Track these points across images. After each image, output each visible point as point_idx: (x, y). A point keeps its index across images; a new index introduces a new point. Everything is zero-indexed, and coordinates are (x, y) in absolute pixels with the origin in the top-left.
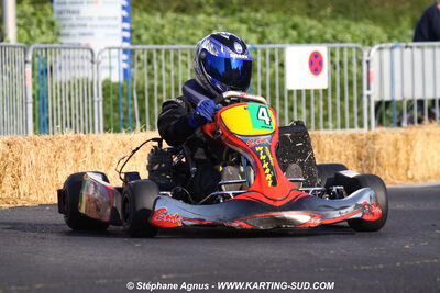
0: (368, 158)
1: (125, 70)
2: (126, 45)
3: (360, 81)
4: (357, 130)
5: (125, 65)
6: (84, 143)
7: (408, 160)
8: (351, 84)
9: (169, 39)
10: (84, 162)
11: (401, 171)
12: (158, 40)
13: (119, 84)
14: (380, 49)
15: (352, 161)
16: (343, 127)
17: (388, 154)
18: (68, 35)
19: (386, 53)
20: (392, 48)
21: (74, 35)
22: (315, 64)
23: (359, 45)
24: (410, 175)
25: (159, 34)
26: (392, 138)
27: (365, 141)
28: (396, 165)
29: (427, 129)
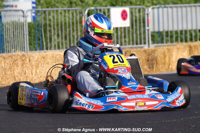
0: (152, 60)
4: (143, 45)
5: (33, 15)
6: (26, 57)
7: (169, 61)
10: (26, 66)
11: (167, 66)
14: (153, 8)
15: (145, 61)
17: (161, 58)
19: (156, 10)
20: (158, 8)
24: (170, 67)
26: (162, 51)
27: (151, 53)
28: (164, 63)
29: (178, 46)
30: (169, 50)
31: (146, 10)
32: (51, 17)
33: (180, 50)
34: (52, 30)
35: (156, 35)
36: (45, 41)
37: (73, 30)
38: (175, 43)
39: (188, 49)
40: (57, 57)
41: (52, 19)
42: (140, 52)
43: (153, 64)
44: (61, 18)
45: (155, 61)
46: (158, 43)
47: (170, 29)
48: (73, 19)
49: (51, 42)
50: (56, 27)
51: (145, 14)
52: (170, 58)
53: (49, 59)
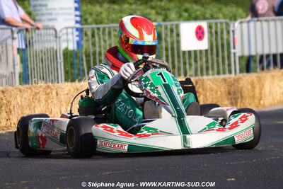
0: (235, 93)
1: (78, 42)
2: (78, 26)
3: (228, 44)
4: (227, 76)
5: (78, 39)
6: (51, 89)
7: (260, 94)
8: (223, 46)
9: (106, 21)
10: (52, 102)
11: (256, 101)
12: (98, 21)
13: (74, 51)
14: (241, 23)
15: (224, 95)
16: (218, 73)
17: (248, 90)
18: (40, 20)
19: (245, 25)
20: (248, 22)
21: (44, 21)
22: (199, 33)
23: (228, 21)
24: (262, 102)
25: (99, 18)
26: (250, 80)
27: (233, 82)
28: (253, 97)
31: (231, 26)
33: (275, 78)
42: (217, 81)
43: (236, 99)
45: (239, 94)
52: (261, 90)
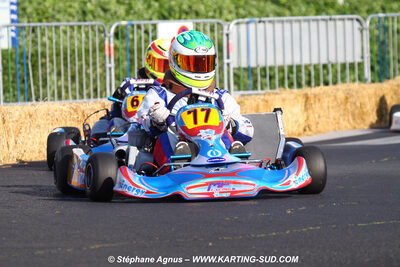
1: (13, 39)
14: (238, 24)
19: (243, 27)
20: (248, 23)
29: (283, 96)
30: (267, 102)
31: (225, 28)
32: (45, 39)
33: (287, 102)
34: (48, 64)
35: (243, 74)
36: (34, 84)
37: (88, 64)
38: (277, 90)
39: (302, 100)
40: (56, 114)
41: (48, 42)
44: (64, 41)
46: (246, 89)
47: (270, 63)
48: (87, 43)
49: (45, 86)
50: (54, 57)
51: (222, 34)
53: (42, 118)
